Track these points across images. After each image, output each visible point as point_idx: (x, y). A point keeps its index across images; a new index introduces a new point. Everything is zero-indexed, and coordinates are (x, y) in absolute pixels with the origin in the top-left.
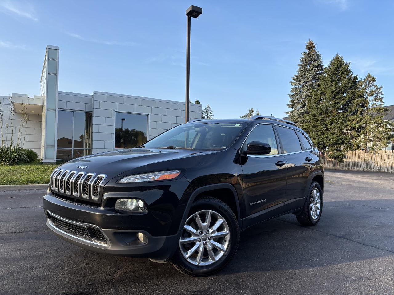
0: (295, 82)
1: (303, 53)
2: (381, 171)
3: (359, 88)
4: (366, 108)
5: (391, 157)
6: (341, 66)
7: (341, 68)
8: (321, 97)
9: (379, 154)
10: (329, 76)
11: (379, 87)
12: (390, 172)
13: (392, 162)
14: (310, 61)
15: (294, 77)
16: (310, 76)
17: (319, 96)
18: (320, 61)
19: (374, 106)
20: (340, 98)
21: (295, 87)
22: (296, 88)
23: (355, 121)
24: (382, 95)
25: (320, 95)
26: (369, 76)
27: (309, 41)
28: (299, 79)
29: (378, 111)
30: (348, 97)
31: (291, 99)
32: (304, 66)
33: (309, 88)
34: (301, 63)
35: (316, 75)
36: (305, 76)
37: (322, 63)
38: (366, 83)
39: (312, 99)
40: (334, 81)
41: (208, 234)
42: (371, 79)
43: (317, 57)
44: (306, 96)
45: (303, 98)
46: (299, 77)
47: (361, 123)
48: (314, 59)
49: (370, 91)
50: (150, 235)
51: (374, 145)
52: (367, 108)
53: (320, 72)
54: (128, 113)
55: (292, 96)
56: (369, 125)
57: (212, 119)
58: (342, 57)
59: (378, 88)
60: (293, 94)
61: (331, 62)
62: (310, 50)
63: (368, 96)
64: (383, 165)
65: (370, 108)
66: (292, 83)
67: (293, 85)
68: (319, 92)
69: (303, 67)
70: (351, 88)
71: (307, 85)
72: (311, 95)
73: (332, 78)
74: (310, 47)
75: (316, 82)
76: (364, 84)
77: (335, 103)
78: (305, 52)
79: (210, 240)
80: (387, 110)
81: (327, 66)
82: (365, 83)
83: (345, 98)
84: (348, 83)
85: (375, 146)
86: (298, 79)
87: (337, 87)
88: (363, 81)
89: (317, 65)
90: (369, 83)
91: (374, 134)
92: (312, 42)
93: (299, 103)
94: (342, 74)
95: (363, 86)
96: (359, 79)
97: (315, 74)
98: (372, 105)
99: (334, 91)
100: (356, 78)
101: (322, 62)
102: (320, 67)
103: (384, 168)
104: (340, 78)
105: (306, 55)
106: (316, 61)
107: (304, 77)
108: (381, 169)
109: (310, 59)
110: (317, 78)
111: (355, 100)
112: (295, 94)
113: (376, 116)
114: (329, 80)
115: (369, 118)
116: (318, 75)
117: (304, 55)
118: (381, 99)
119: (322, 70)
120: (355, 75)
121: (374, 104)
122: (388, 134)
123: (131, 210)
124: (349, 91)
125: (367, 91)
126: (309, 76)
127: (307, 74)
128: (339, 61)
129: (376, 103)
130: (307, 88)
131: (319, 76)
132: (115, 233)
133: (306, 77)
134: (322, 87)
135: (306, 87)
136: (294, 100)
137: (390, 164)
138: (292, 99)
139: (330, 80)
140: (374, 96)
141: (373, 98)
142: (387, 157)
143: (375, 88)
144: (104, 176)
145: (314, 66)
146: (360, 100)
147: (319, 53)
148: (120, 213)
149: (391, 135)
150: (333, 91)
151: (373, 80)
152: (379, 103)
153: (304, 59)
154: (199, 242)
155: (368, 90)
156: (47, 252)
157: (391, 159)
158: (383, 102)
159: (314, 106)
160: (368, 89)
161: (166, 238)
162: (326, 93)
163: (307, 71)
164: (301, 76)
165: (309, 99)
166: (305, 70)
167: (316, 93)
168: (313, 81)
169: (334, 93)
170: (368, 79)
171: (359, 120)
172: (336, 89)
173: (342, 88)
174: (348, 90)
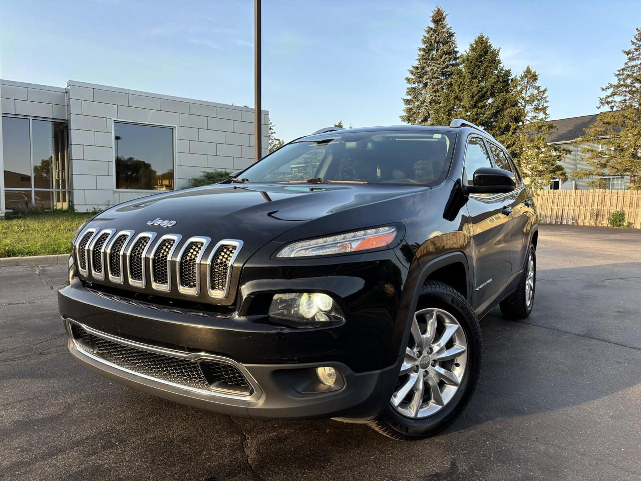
0: (413, 77)
1: (426, 29)
2: (541, 222)
3: (512, 90)
4: (521, 123)
5: (556, 201)
6: (486, 53)
7: (486, 57)
8: (454, 104)
9: (538, 195)
10: (469, 69)
11: (542, 89)
12: (554, 223)
13: (558, 207)
14: (438, 42)
15: (412, 69)
16: (438, 68)
18: (453, 43)
19: (535, 121)
20: (484, 106)
21: (414, 86)
22: (415, 89)
23: (505, 143)
24: (546, 102)
25: (453, 101)
26: (528, 71)
27: (436, 9)
28: (419, 73)
29: (540, 127)
30: (496, 104)
31: (406, 107)
32: (428, 50)
33: (435, 88)
34: (424, 46)
35: (447, 67)
36: (430, 68)
37: (457, 48)
38: (524, 83)
39: (440, 107)
40: (475, 78)
41: (430, 356)
42: (531, 76)
43: (449, 36)
44: (430, 103)
45: (425, 104)
46: (419, 70)
47: (514, 147)
48: (444, 40)
49: (528, 96)
50: (351, 371)
51: (532, 182)
52: (523, 123)
53: (452, 62)
54: (137, 124)
55: (408, 102)
56: (526, 151)
57: (273, 139)
58: (487, 39)
59: (541, 92)
60: (409, 97)
61: (472, 46)
62: (437, 24)
63: (525, 104)
64: (543, 214)
65: (528, 122)
66: (408, 80)
67: (410, 83)
68: (453, 95)
69: (426, 53)
70: (500, 91)
71: (433, 84)
72: (439, 100)
73: (473, 74)
74: (438, 19)
75: (446, 79)
76: (519, 84)
77: (477, 114)
78: (430, 28)
79: (433, 366)
80: (552, 127)
81: (465, 53)
82: (522, 83)
83: (492, 106)
84: (498, 81)
85: (533, 184)
86: (418, 73)
87: (480, 88)
88: (519, 78)
89: (449, 50)
90: (527, 83)
91: (533, 165)
92: (442, 10)
93: (419, 113)
94: (488, 66)
95: (519, 88)
96: (513, 76)
97: (445, 65)
98: (531, 119)
99: (476, 95)
100: (508, 73)
101: (457, 46)
102: (452, 53)
103: (546, 217)
104: (484, 74)
105: (432, 33)
106: (447, 43)
107: (428, 69)
108: (541, 219)
109: (437, 39)
110: (449, 71)
111: (506, 111)
112: (414, 97)
113: (536, 137)
114: (468, 76)
115: (526, 139)
116: (450, 67)
117: (428, 32)
118: (544, 109)
119: (456, 58)
120: (507, 69)
121: (534, 117)
122: (553, 165)
123: (308, 319)
124: (498, 96)
125: (524, 95)
126: (435, 68)
127: (434, 65)
128: (483, 45)
129: (537, 115)
130: (433, 89)
131: (451, 69)
132: (276, 372)
133: (432, 69)
134: (456, 87)
135: (430, 86)
136: (411, 109)
137: (555, 212)
138: (408, 106)
139: (470, 75)
140: (534, 105)
141: (532, 107)
142: (551, 200)
143: (536, 91)
144: (237, 243)
145: (444, 51)
146: (514, 110)
147: (452, 31)
148: (288, 327)
149: (557, 167)
150: (474, 94)
151: (534, 78)
152: (541, 116)
153: (428, 39)
154: (416, 371)
155: (526, 94)
156: (69, 407)
157: (556, 204)
158: (547, 115)
159: (443, 118)
160: (526, 92)
161: (381, 373)
162: (463, 97)
163: (432, 59)
164: (423, 68)
165: (437, 107)
166: (430, 58)
167: (447, 97)
168: (442, 78)
169: (476, 97)
170: (526, 77)
171: (512, 142)
172: (479, 92)
173: (488, 89)
174: (496, 93)
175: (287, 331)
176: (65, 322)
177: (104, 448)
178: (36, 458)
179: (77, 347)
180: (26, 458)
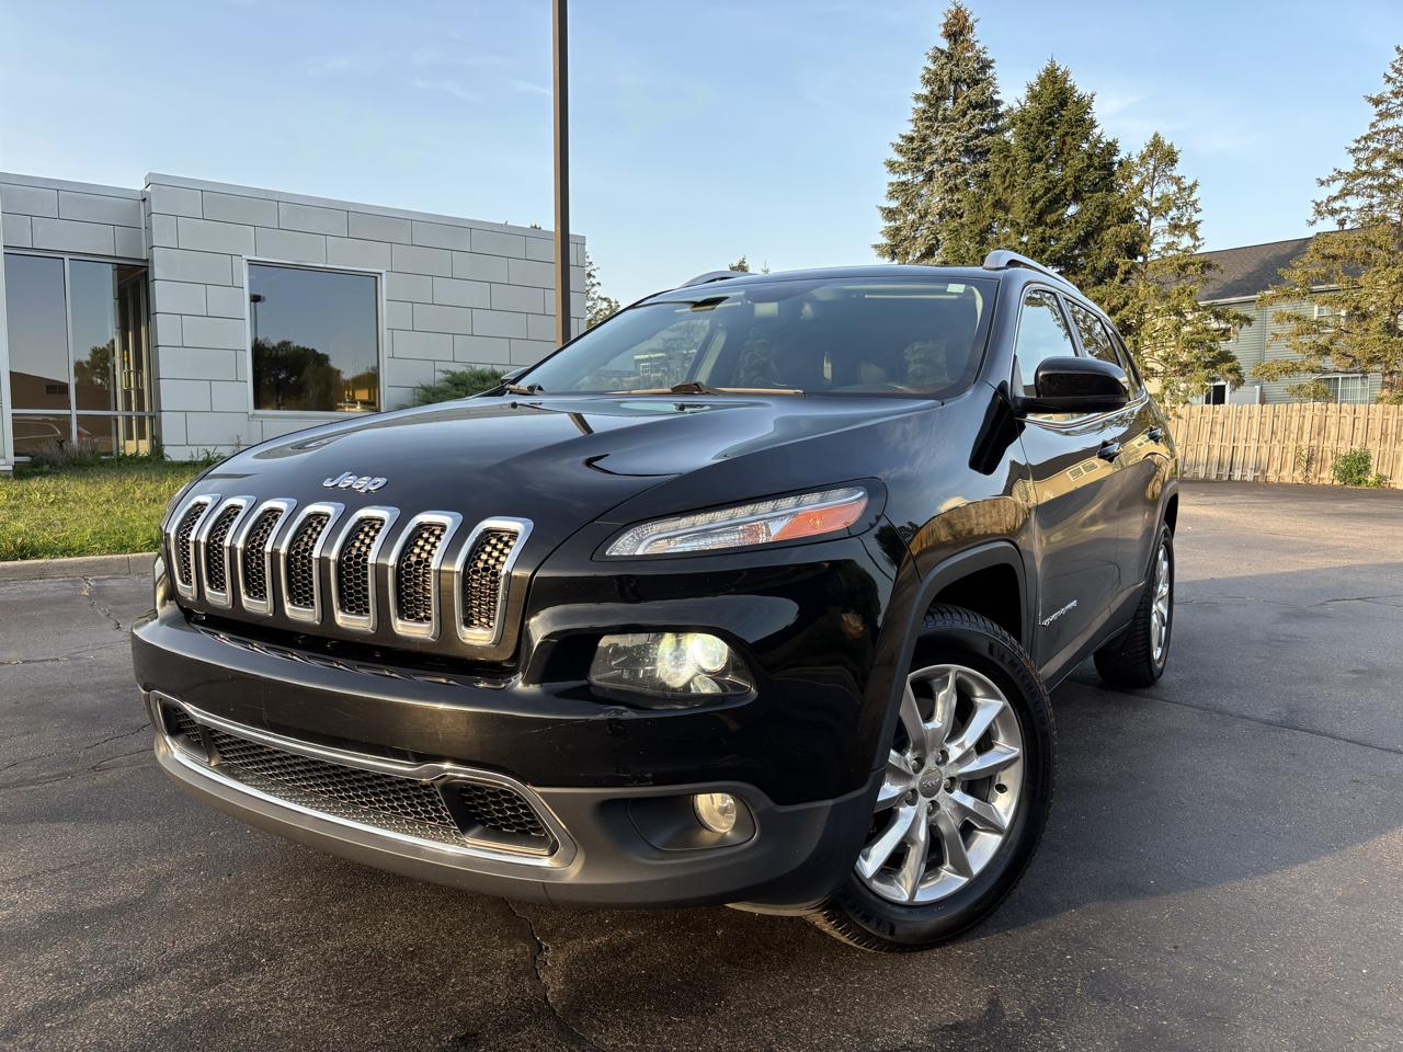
0: (902, 159)
1: (931, 53)
2: (1185, 475)
3: (1121, 186)
4: (1140, 259)
5: (1218, 429)
6: (1063, 104)
7: (1063, 113)
8: (993, 218)
9: (1180, 417)
10: (1025, 139)
11: (1188, 182)
12: (1214, 477)
13: (1223, 444)
14: (957, 82)
15: (899, 141)
16: (957, 138)
17: (989, 212)
18: (990, 83)
19: (1171, 252)
20: (1058, 223)
21: (903, 178)
22: (907, 185)
23: (1106, 303)
24: (1196, 212)
25: (990, 210)
26: (1156, 143)
27: (953, 8)
28: (916, 150)
29: (1183, 268)
30: (1085, 218)
31: (887, 224)
32: (936, 100)
33: (951, 183)
34: (925, 91)
35: (977, 136)
36: (939, 139)
37: (998, 93)
38: (1147, 169)
39: (962, 225)
40: (1039, 159)
41: (942, 769)
42: (1162, 155)
43: (981, 68)
44: (941, 215)
45: (930, 218)
46: (916, 144)
47: (1124, 312)
48: (970, 76)
49: (1157, 199)
50: (770, 803)
51: (1165, 388)
52: (1145, 258)
53: (989, 124)
54: (297, 267)
55: (890, 214)
56: (1151, 319)
57: (595, 297)
58: (1066, 73)
59: (1184, 189)
60: (894, 204)
61: (1031, 89)
62: (956, 41)
63: (1150, 217)
64: (1191, 457)
65: (1156, 257)
66: (891, 165)
67: (895, 173)
68: (990, 199)
69: (931, 105)
70: (1095, 188)
71: (945, 173)
72: (959, 209)
73: (1034, 150)
74: (957, 30)
75: (974, 162)
76: (1137, 173)
77: (1043, 239)
78: (939, 50)
79: (950, 790)
80: (1209, 266)
81: (1016, 105)
82: (1142, 170)
83: (1077, 222)
84: (1088, 166)
85: (1168, 392)
86: (913, 149)
87: (1051, 182)
88: (1136, 160)
89: (981, 99)
90: (1155, 169)
91: (1168, 350)
92: (966, 10)
93: (915, 238)
94: (1067, 133)
95: (1136, 180)
96: (1122, 156)
97: (972, 131)
98: (1163, 249)
99: (1041, 197)
100: (1112, 148)
101: (999, 90)
102: (988, 105)
103: (1196, 464)
104: (1058, 151)
105: (944, 60)
106: (976, 82)
107: (935, 141)
108: (1186, 469)
109: (955, 74)
110: (981, 146)
111: (1109, 231)
112: (904, 204)
113: (1174, 289)
114: (1023, 155)
115: (1152, 293)
116: (983, 136)
117: (935, 59)
118: (1192, 227)
119: (997, 117)
120: (1110, 140)
121: (1170, 246)
122: (1211, 349)
124: (1089, 198)
125: (1146, 196)
126: (951, 140)
127: (948, 133)
128: (1057, 86)
129: (1176, 240)
130: (946, 184)
131: (985, 140)
132: (606, 806)
133: (944, 141)
134: (998, 181)
135: (940, 179)
136: (898, 229)
137: (1216, 453)
138: (892, 224)
139: (1028, 154)
140: (1168, 218)
141: (1166, 224)
142: (1207, 428)
143: (1175, 188)
145: (970, 102)
146: (1124, 229)
147: (989, 56)
148: (631, 706)
149: (1220, 353)
150: (1037, 195)
151: (1170, 158)
152: (1186, 241)
153: (936, 74)
154: (912, 803)
155: (1152, 195)
156: (158, 883)
157: (1218, 436)
158: (1197, 239)
159: (968, 249)
160: (1152, 188)
161: (834, 805)
162: (1012, 202)
163: (944, 119)
164: (924, 140)
165: (954, 224)
166: (940, 117)
167: (977, 202)
168: (967, 160)
169: (1041, 202)
170: (1151, 156)
171: (1121, 300)
172: (1047, 190)
173: (1068, 184)
174: (1086, 192)
175: (630, 715)
176: (147, 698)
177: (236, 970)
178: (88, 993)
179: (174, 754)
180: (67, 992)
